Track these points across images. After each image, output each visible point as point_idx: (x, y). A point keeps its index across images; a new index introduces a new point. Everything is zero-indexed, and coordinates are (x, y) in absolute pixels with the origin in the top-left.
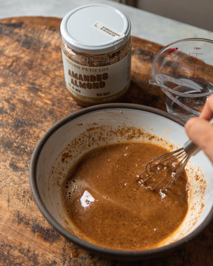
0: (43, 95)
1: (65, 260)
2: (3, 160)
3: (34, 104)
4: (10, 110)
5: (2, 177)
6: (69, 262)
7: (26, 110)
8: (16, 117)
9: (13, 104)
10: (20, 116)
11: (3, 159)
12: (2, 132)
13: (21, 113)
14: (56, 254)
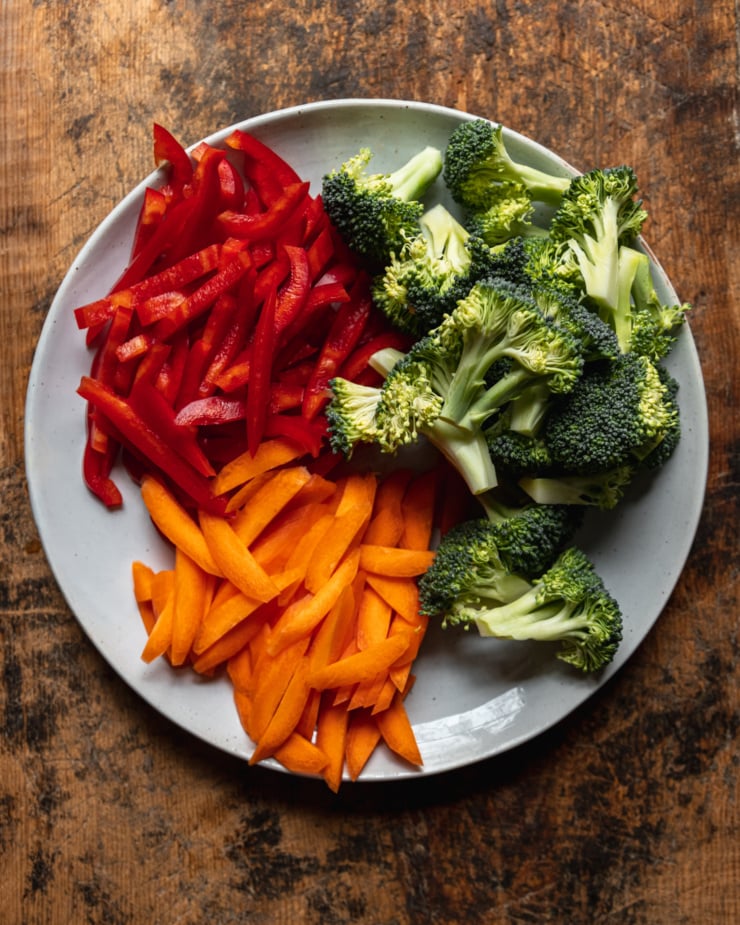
0: (477, 75)
1: (10, 476)
2: (188, 132)
3: (429, 75)
4: (367, 20)
5: (135, 173)
6: (9, 487)
7: (394, 65)
8: (352, 58)
9: (392, 13)
10: (365, 65)
11: (192, 132)
12: (276, 61)
13: (375, 62)
14: (12, 445)
